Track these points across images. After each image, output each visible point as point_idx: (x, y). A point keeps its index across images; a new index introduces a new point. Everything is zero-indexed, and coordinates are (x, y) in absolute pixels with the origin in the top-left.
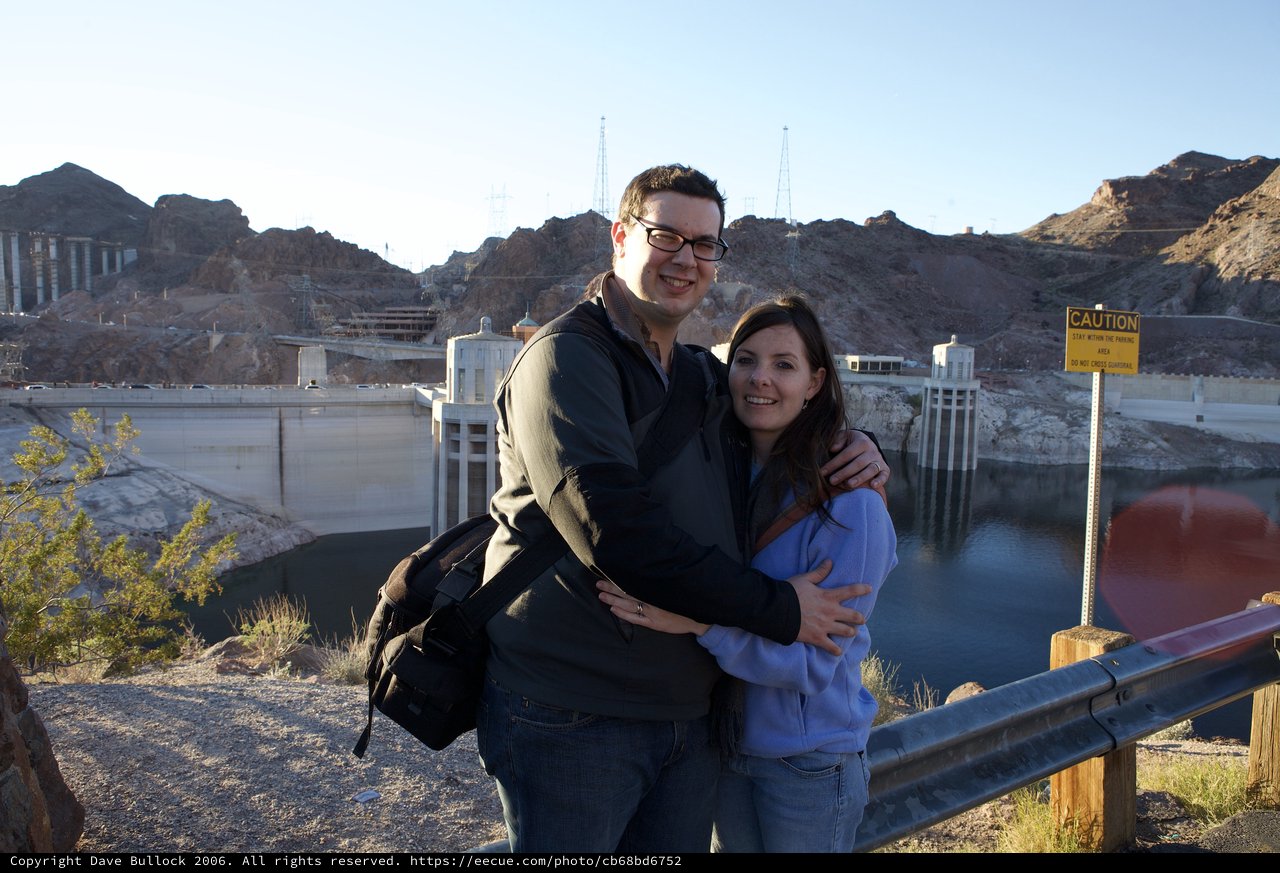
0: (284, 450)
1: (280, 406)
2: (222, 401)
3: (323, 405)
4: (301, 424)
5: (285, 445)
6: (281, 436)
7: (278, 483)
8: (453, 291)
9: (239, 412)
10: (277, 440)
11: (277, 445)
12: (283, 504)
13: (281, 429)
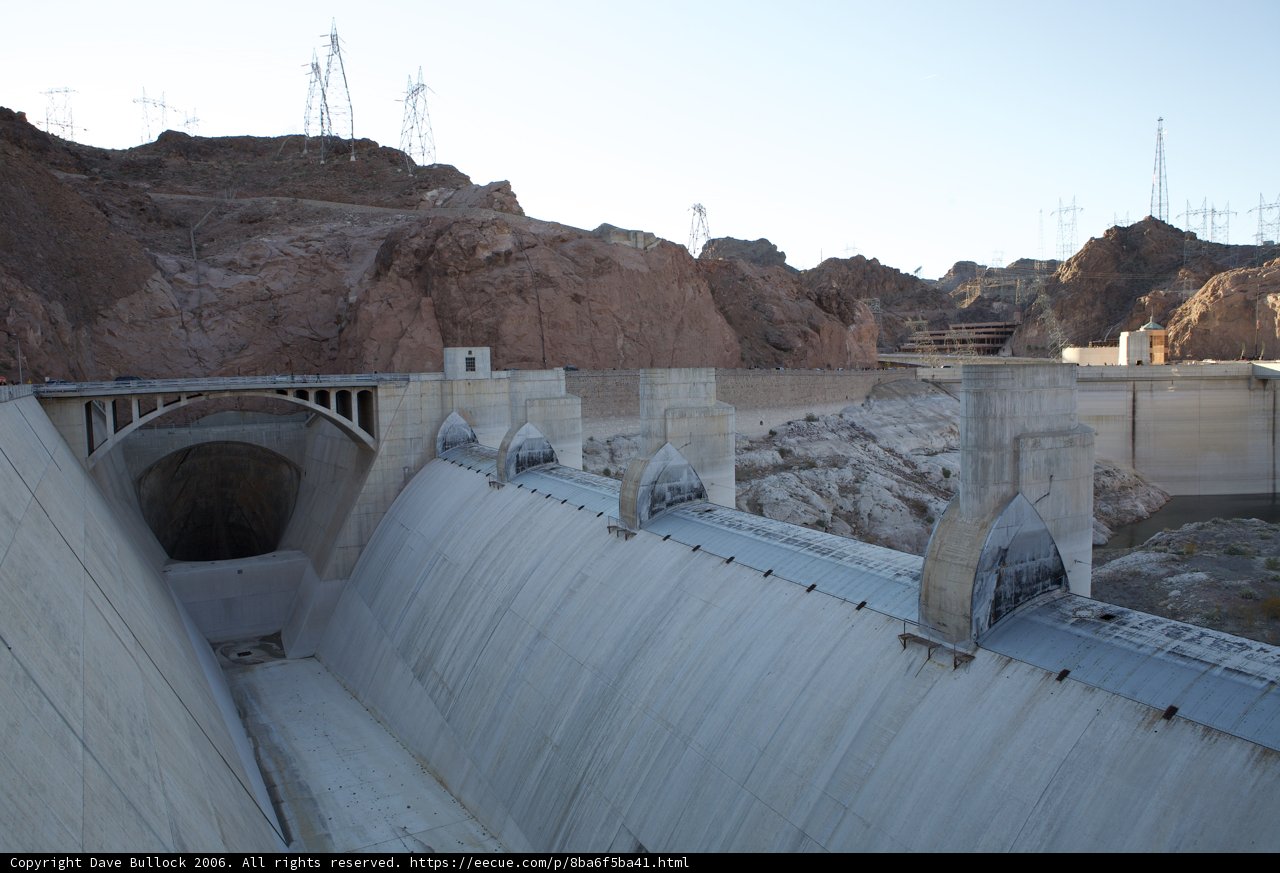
0: (1136, 419)
1: (1135, 380)
2: (1086, 376)
3: (1172, 379)
4: (1152, 396)
5: (1137, 414)
6: (1134, 407)
7: (1130, 448)
8: (993, 308)
9: (1099, 385)
10: (1131, 410)
11: (1131, 415)
12: (1134, 467)
13: (1134, 400)
